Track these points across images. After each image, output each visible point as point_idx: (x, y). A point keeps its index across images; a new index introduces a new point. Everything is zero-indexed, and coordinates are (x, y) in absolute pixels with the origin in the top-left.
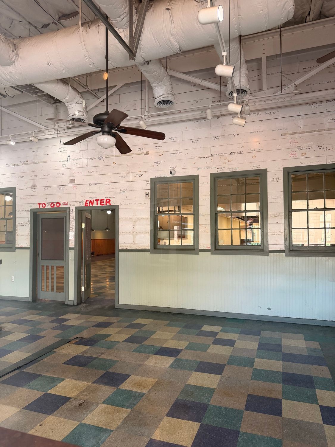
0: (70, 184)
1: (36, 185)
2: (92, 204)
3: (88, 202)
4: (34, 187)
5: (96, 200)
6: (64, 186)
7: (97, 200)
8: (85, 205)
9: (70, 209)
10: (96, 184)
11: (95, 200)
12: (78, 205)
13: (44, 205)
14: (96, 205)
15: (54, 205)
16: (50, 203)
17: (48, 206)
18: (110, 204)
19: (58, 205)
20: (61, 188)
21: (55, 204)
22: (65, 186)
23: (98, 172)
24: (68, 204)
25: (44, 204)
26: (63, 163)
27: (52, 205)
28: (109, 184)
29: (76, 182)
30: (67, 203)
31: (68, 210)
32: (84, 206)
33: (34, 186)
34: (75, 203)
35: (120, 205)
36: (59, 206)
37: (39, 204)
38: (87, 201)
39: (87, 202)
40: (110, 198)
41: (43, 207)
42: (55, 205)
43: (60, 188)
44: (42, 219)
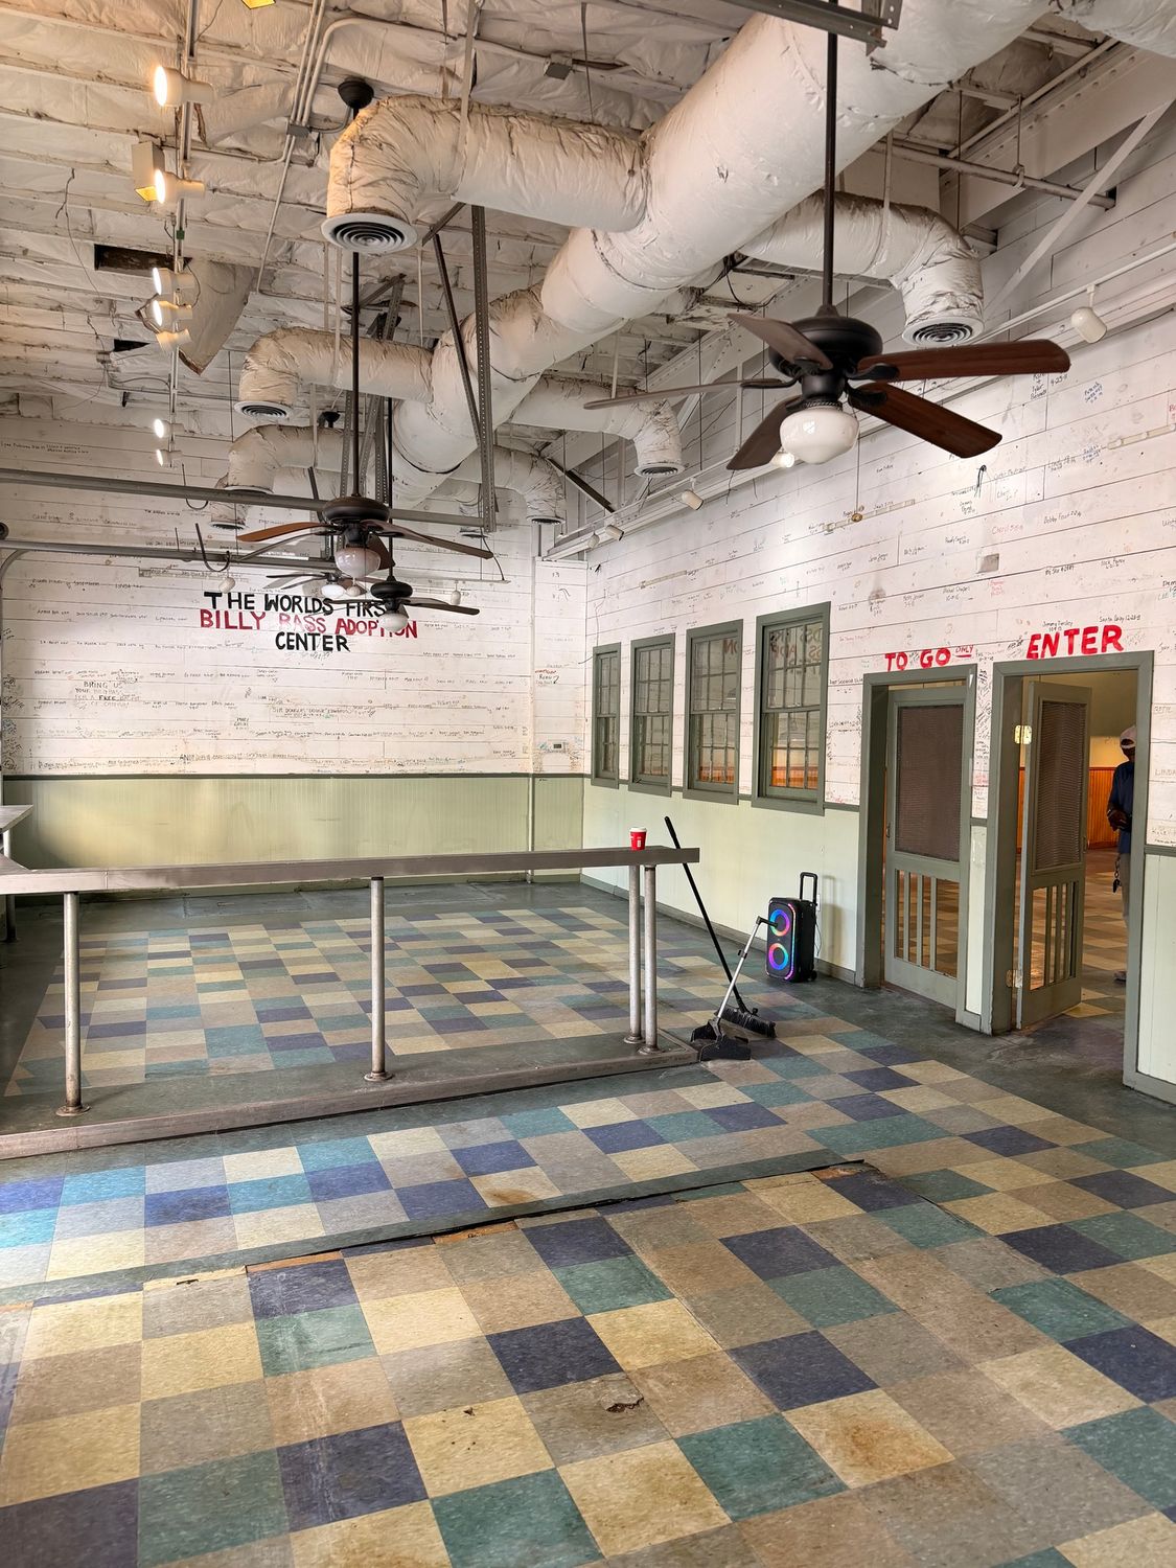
0: (983, 577)
1: (882, 590)
2: (1053, 650)
3: (1039, 643)
4: (878, 597)
5: (1066, 633)
6: (962, 586)
7: (1071, 634)
8: (1029, 655)
9: (979, 673)
10: (1070, 566)
11: (1062, 633)
12: (1004, 657)
13: (902, 660)
14: (1067, 655)
15: (930, 659)
16: (920, 653)
17: (914, 665)
18: (1119, 647)
19: (943, 657)
20: (955, 593)
21: (934, 654)
22: (966, 585)
23: (1079, 514)
24: (973, 653)
25: (903, 655)
26: (965, 498)
27: (926, 661)
28: (1117, 560)
29: (1004, 566)
30: (969, 649)
31: (971, 676)
32: (1025, 658)
33: (878, 595)
34: (994, 648)
35: (1157, 650)
36: (945, 662)
37: (890, 656)
38: (1035, 637)
39: (1036, 643)
40: (1118, 624)
41: (899, 666)
42: (934, 658)
43: (951, 594)
44: (900, 709)
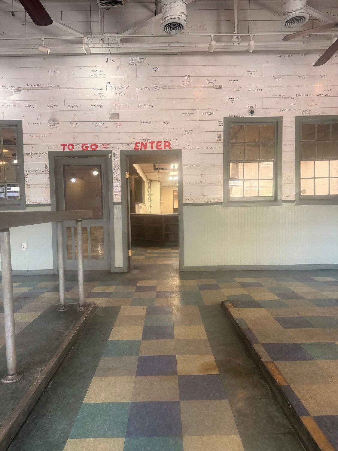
0: (111, 121)
2: (145, 147)
3: (139, 145)
7: (152, 143)
9: (113, 153)
10: (150, 122)
11: (148, 143)
12: (124, 148)
14: (151, 149)
16: (81, 145)
18: (170, 148)
19: (94, 147)
20: (98, 125)
22: (103, 122)
23: (152, 106)
24: (109, 146)
25: (72, 145)
27: (84, 147)
28: (168, 122)
29: (121, 118)
30: (107, 145)
32: (133, 149)
33: (54, 121)
34: (120, 145)
35: (183, 149)
37: (64, 145)
38: (137, 143)
40: (169, 141)
41: (69, 149)
42: (89, 147)
44: (64, 166)
